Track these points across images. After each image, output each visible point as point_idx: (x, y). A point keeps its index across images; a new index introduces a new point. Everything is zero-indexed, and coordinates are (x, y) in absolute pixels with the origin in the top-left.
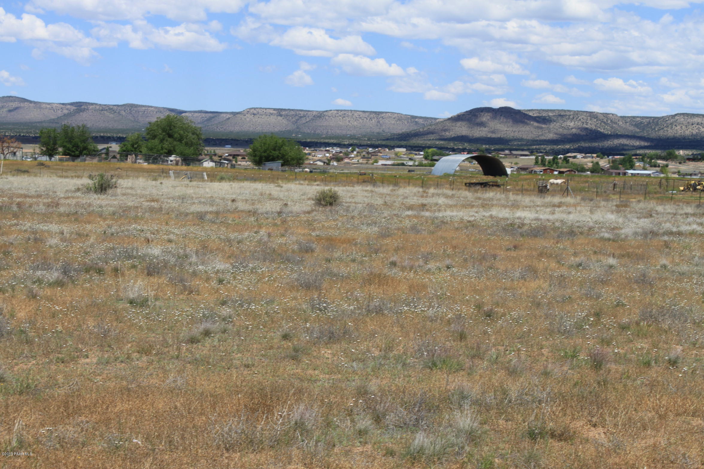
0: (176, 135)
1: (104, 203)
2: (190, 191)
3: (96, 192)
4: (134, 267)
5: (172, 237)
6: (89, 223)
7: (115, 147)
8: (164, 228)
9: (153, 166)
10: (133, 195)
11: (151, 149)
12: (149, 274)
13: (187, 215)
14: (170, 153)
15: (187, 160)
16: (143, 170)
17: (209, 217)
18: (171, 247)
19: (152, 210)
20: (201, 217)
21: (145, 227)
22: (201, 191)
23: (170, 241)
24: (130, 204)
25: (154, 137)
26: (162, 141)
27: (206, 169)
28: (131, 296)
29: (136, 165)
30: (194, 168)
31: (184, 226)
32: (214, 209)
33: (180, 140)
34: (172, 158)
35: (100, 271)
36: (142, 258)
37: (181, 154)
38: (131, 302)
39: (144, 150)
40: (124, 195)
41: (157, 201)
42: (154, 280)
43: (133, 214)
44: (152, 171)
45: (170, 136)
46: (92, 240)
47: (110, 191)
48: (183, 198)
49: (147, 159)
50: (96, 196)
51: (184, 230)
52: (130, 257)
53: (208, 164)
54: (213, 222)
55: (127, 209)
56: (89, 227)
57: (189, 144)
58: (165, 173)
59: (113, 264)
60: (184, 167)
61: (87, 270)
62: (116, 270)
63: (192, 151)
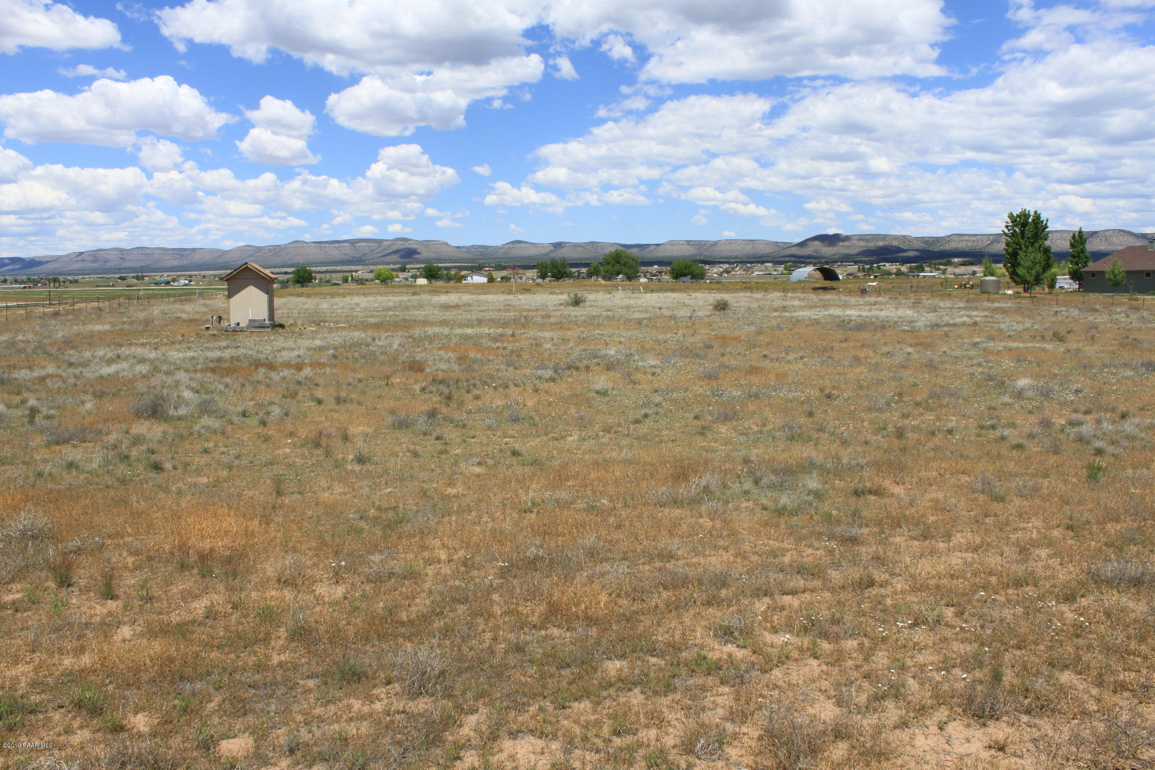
0: (622, 262)
1: (578, 314)
2: (632, 302)
3: (573, 305)
4: (598, 364)
5: (622, 339)
6: (569, 329)
7: (584, 270)
8: (617, 332)
9: (608, 283)
10: (596, 306)
11: (607, 272)
12: (608, 369)
13: (631, 320)
14: (618, 274)
15: (630, 278)
16: (601, 285)
17: (645, 322)
18: (621, 347)
19: (608, 317)
20: (639, 322)
21: (604, 332)
22: (639, 302)
23: (620, 343)
24: (594, 314)
25: (608, 263)
26: (613, 266)
27: (642, 284)
28: (597, 388)
29: (597, 283)
30: (634, 282)
31: (629, 330)
32: (648, 315)
33: (625, 265)
34: (620, 276)
35: (577, 369)
36: (603, 357)
37: (626, 274)
38: (597, 392)
39: (602, 273)
40: (590, 306)
41: (611, 310)
42: (611, 374)
43: (596, 322)
44: (607, 286)
45: (618, 263)
46: (571, 344)
47: (581, 305)
48: (628, 308)
49: (604, 278)
50: (573, 309)
51: (629, 333)
52: (595, 357)
53: (643, 280)
54: (648, 326)
55: (593, 318)
56: (569, 333)
57: (631, 267)
58: (616, 287)
59: (585, 362)
60: (628, 283)
61: (569, 368)
62: (587, 368)
63: (632, 271)
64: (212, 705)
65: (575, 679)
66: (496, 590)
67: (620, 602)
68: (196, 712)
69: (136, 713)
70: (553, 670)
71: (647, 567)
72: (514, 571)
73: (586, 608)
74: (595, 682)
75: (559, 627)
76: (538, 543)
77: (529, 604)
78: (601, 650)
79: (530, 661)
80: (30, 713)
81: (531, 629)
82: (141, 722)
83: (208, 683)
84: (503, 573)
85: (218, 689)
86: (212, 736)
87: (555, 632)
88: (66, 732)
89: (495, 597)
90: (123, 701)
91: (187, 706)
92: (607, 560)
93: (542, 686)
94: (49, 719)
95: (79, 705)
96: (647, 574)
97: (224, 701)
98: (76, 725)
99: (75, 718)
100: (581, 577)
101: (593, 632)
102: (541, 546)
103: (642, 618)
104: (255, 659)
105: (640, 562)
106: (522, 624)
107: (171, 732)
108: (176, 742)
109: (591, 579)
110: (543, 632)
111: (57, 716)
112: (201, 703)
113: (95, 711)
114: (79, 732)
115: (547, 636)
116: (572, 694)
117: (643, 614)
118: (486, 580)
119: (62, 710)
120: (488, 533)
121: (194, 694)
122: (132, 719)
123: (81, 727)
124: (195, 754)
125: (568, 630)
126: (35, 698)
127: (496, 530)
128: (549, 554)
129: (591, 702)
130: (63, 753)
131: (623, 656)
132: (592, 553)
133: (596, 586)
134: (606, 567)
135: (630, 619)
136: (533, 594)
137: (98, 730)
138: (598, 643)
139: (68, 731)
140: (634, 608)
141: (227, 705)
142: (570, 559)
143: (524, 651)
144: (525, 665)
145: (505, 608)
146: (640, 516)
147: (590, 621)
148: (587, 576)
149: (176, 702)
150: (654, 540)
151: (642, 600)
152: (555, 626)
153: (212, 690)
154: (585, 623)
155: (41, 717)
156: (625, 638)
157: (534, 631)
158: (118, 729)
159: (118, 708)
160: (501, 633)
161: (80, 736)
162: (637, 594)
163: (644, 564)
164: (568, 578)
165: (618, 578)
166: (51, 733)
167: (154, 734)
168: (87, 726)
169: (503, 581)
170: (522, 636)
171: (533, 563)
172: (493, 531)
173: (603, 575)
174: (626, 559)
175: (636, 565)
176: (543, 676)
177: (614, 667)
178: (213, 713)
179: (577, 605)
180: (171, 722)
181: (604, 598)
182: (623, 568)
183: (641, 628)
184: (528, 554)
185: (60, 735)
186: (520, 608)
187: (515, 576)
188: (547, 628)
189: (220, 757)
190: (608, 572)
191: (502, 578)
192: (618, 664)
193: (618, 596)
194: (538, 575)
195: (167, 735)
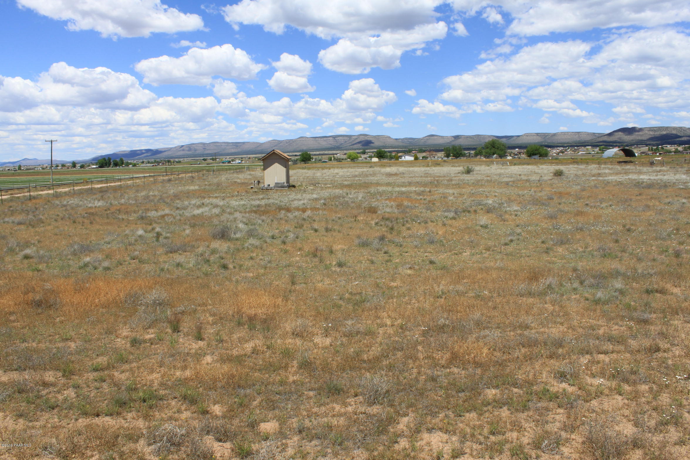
0: (496, 147)
1: (469, 178)
2: (503, 171)
3: (466, 174)
4: (482, 209)
5: (496, 194)
6: (464, 188)
7: (473, 152)
8: (493, 190)
9: (488, 160)
10: (480, 174)
11: (487, 153)
12: (488, 212)
13: (502, 183)
14: (494, 154)
15: (501, 156)
16: (483, 161)
17: (511, 183)
18: (496, 199)
19: (488, 181)
20: (507, 183)
21: (485, 190)
22: (507, 171)
23: (495, 196)
24: (479, 178)
25: (488, 148)
26: (490, 149)
27: (508, 160)
28: (481, 224)
29: (481, 160)
30: (503, 159)
31: (500, 188)
32: (512, 179)
33: (498, 149)
34: (495, 156)
35: (469, 212)
36: (485, 205)
37: (498, 154)
38: (482, 226)
39: (484, 154)
40: (477, 174)
41: (489, 176)
42: (490, 215)
43: (480, 184)
44: (487, 161)
45: (494, 147)
46: (465, 197)
47: (471, 173)
48: (500, 175)
49: (485, 157)
50: (466, 175)
51: (501, 190)
52: (480, 205)
53: (509, 158)
54: (512, 186)
55: (478, 181)
56: (464, 190)
57: (502, 150)
58: (492, 162)
59: (474, 208)
60: (500, 159)
61: (464, 211)
62: (475, 211)
63: (503, 152)
64: (255, 403)
65: (467, 399)
66: (420, 343)
67: (495, 353)
68: (247, 406)
69: (215, 404)
70: (454, 393)
71: (512, 333)
72: (431, 332)
73: (474, 357)
74: (480, 401)
75: (458, 367)
76: (445, 316)
77: (440, 352)
78: (484, 382)
79: (440, 387)
80: (160, 400)
81: (441, 368)
82: (217, 409)
83: (253, 390)
84: (424, 334)
85: (259, 394)
86: (256, 420)
87: (456, 370)
88: (178, 412)
89: (420, 348)
90: (208, 397)
91: (242, 403)
92: (488, 328)
93: (447, 402)
94: (169, 404)
95: (185, 398)
96: (512, 338)
97: (262, 401)
98: (183, 408)
99: (182, 404)
100: (471, 338)
101: (479, 371)
102: (448, 318)
103: (509, 364)
104: (279, 378)
105: (508, 330)
106: (435, 365)
107: (233, 416)
108: (236, 422)
109: (478, 339)
110: (448, 370)
111: (173, 403)
112: (250, 401)
113: (193, 402)
114: (185, 412)
115: (450, 372)
116: (465, 408)
117: (509, 362)
118: (414, 338)
119: (176, 400)
120: (415, 310)
121: (246, 396)
122: (212, 407)
123: (186, 410)
124: (246, 429)
125: (463, 369)
126: (162, 392)
127: (420, 308)
128: (452, 323)
129: (477, 413)
130: (177, 423)
131: (497, 387)
132: (478, 324)
133: (481, 344)
134: (487, 332)
135: (501, 364)
136: (442, 347)
137: (195, 412)
138: (481, 378)
139: (179, 411)
140: (504, 358)
141: (264, 403)
142: (465, 327)
143: (436, 381)
144: (437, 389)
145: (425, 355)
146: (508, 302)
147: (477, 364)
148: (475, 338)
149: (236, 400)
150: (517, 317)
151: (509, 353)
152: (455, 367)
153: (255, 394)
154: (473, 366)
155: (165, 402)
156: (498, 376)
157: (442, 369)
158: (205, 412)
159: (205, 401)
160: (423, 369)
161: (186, 415)
162: (506, 349)
163: (510, 331)
164: (463, 338)
165: (494, 339)
166: (171, 411)
167: (224, 417)
168: (189, 410)
169: (424, 338)
170: (436, 372)
171: (442, 329)
172: (419, 309)
173: (485, 337)
174: (499, 328)
175: (505, 332)
176: (448, 396)
177: (491, 393)
178: (256, 407)
179: (469, 354)
180: (233, 411)
181: (485, 351)
182: (497, 333)
183: (508, 370)
184: (439, 323)
185: (175, 413)
186: (434, 355)
187: (432, 336)
188: (450, 368)
189: (260, 432)
190: (488, 336)
191: (423, 336)
192: (494, 391)
193: (494, 350)
194: (445, 336)
195: (232, 418)
